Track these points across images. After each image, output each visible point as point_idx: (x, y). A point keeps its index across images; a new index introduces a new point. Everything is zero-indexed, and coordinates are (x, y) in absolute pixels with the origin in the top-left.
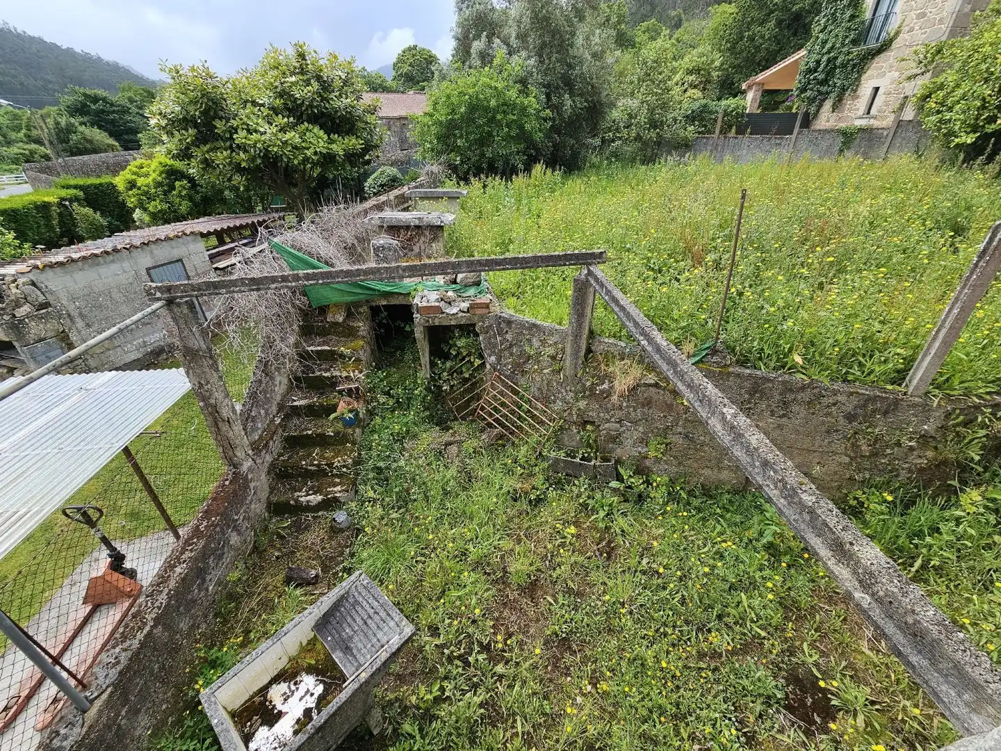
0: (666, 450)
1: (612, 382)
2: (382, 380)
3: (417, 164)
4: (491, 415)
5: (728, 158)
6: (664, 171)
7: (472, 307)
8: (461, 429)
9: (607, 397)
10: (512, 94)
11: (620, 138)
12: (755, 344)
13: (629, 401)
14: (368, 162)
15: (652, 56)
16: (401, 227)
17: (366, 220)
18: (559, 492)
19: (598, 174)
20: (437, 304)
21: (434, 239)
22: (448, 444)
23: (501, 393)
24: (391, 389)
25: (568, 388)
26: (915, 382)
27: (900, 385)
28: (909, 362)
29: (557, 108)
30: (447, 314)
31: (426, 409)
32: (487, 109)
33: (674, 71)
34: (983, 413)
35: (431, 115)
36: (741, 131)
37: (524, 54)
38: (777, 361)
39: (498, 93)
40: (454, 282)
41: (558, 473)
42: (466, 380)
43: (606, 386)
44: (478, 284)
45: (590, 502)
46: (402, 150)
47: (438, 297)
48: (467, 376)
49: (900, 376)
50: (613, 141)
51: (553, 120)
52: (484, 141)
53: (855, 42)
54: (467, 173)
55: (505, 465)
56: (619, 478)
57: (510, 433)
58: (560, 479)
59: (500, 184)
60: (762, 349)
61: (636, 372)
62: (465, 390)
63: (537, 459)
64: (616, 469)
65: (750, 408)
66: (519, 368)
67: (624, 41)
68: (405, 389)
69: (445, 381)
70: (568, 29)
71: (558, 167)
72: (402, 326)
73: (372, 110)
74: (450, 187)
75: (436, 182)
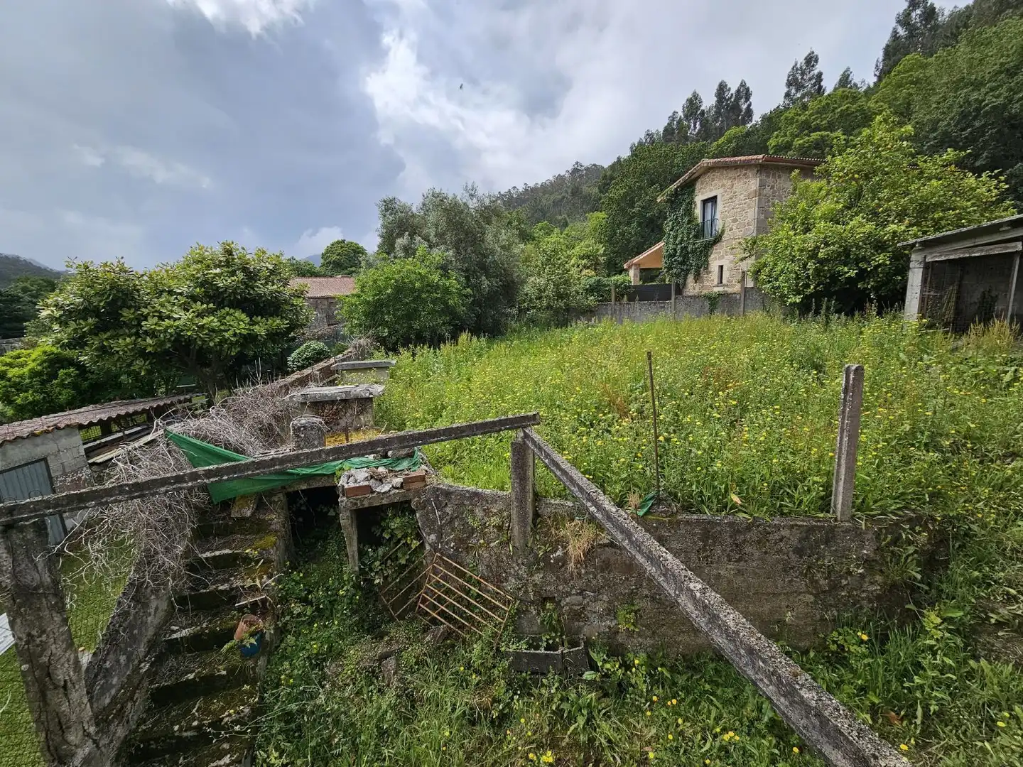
0: (636, 620)
1: (566, 547)
2: (298, 583)
3: (344, 338)
4: (434, 608)
5: (626, 320)
6: (576, 333)
7: (406, 481)
8: (398, 632)
9: (563, 565)
10: (435, 277)
11: (534, 308)
12: (694, 487)
13: (586, 566)
14: (294, 339)
15: (550, 247)
16: (327, 402)
17: (287, 398)
18: (525, 700)
19: (519, 338)
20: (366, 483)
21: (362, 412)
22: (385, 657)
23: (445, 578)
24: (310, 592)
25: (520, 562)
26: (839, 506)
27: (828, 512)
28: (827, 487)
29: (477, 287)
30: (379, 493)
31: (354, 612)
32: (413, 290)
33: (569, 257)
34: (904, 530)
35: (359, 296)
36: (631, 299)
37: (443, 247)
38: (718, 503)
39: (422, 277)
40: (386, 456)
41: (521, 672)
42: (403, 567)
43: (559, 553)
44: (411, 455)
45: (565, 706)
46: (329, 325)
47: (367, 475)
48: (403, 562)
49: (825, 503)
50: (528, 310)
51: (474, 296)
52: (411, 316)
53: (696, 237)
54: (396, 343)
55: (457, 673)
56: (593, 667)
57: (459, 628)
58: (525, 680)
59: (429, 352)
60: (701, 492)
61: (589, 532)
62: (402, 579)
63: (494, 657)
64: (588, 654)
65: (707, 557)
66: (463, 544)
67: (525, 237)
68: (328, 590)
69: (377, 573)
70: (477, 229)
71: (482, 334)
72: (325, 510)
73: (299, 294)
74: (379, 358)
75: (363, 353)
